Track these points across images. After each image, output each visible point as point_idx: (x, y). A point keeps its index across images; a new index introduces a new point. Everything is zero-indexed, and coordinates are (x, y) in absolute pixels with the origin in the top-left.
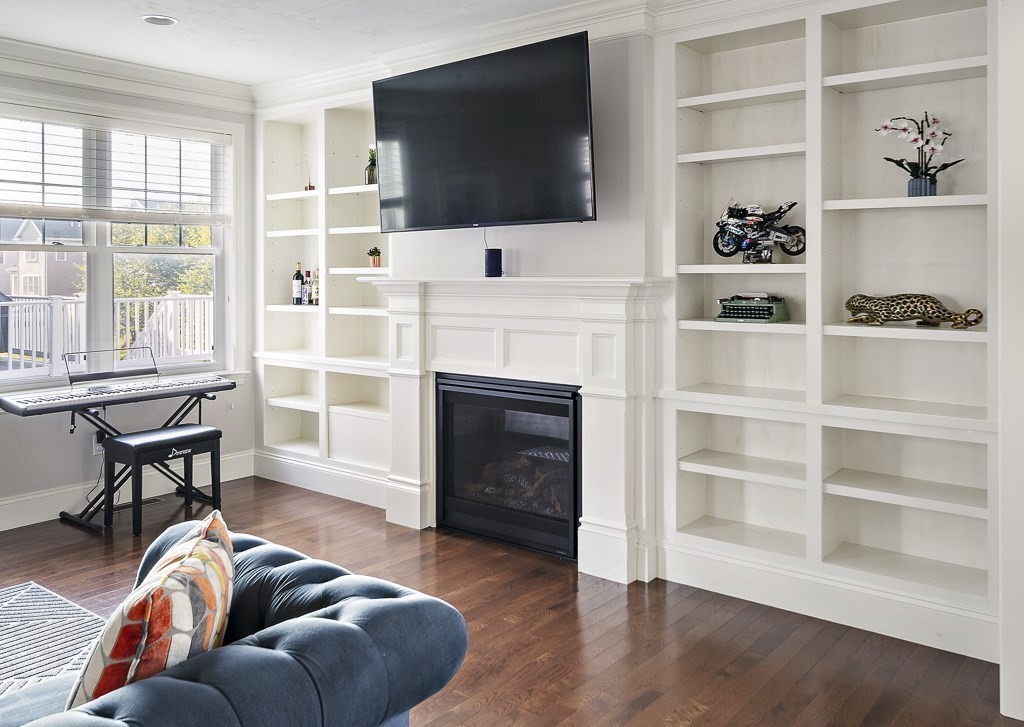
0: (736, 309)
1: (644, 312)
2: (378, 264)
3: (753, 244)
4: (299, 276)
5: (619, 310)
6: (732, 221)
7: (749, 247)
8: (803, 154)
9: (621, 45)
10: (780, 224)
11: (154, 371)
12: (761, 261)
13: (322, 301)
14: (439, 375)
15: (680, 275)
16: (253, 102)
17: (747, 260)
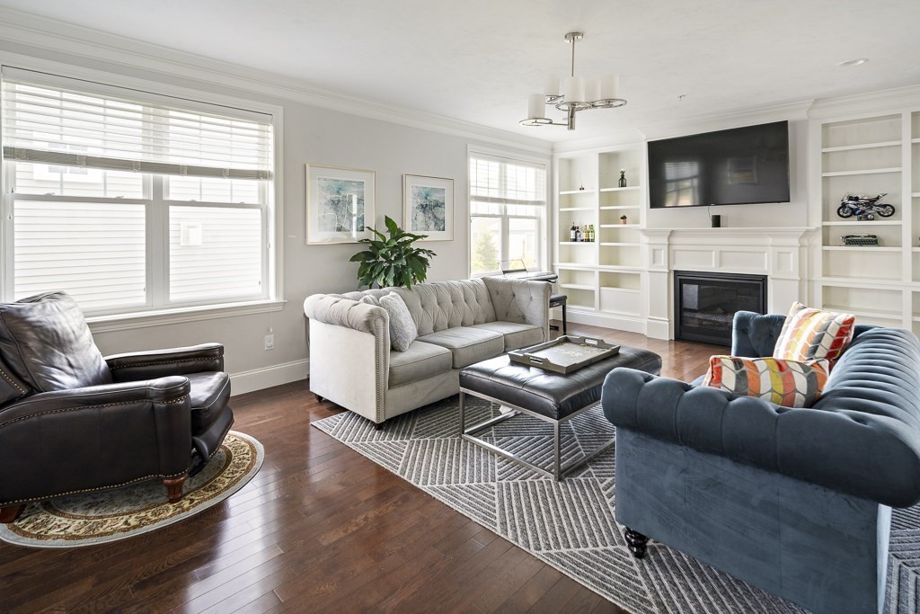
0: (851, 241)
1: (805, 242)
2: (625, 223)
3: (863, 212)
4: (574, 228)
5: (795, 242)
6: (850, 202)
7: (859, 214)
8: (901, 172)
9: (795, 123)
10: (876, 203)
11: (525, 270)
12: (868, 220)
13: (597, 239)
14: (675, 271)
15: (823, 226)
16: (552, 150)
17: (860, 219)
